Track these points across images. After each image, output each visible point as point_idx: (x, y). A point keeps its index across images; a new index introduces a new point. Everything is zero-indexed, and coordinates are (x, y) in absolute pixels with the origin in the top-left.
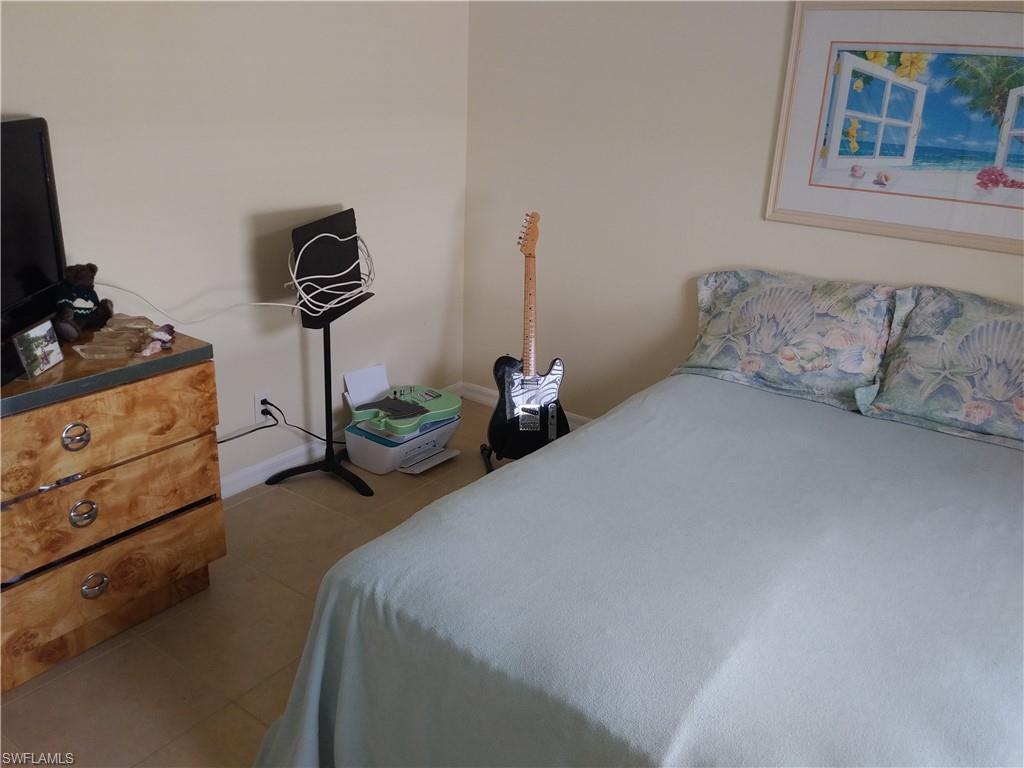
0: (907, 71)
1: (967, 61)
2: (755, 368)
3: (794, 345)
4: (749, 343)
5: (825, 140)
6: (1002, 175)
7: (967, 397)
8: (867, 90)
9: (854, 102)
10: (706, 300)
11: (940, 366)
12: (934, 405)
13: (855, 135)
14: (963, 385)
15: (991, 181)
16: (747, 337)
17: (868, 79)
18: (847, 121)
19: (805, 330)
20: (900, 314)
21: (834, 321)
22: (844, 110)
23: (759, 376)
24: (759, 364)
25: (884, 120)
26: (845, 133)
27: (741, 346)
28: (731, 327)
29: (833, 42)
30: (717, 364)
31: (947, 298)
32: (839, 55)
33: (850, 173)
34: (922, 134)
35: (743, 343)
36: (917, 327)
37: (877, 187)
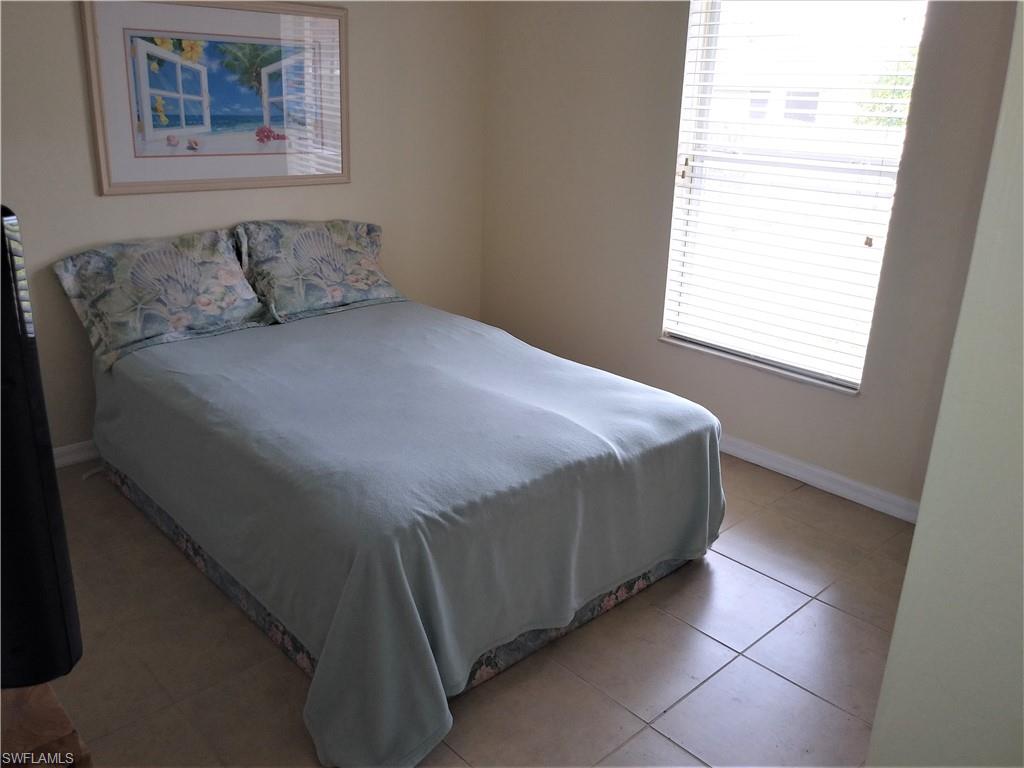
0: (189, 55)
1: (230, 48)
2: (185, 322)
3: (204, 292)
4: (165, 305)
5: (139, 117)
6: (270, 131)
7: (325, 287)
8: (163, 70)
9: (154, 82)
10: (72, 287)
11: (294, 274)
12: (312, 299)
13: (162, 109)
14: (316, 281)
15: (266, 137)
16: (159, 300)
17: (161, 62)
18: (153, 98)
19: (202, 278)
20: (244, 249)
21: (213, 265)
22: (148, 88)
23: (190, 328)
24: (187, 319)
25: (182, 96)
26: (154, 109)
27: (158, 310)
28: (135, 299)
29: (124, 29)
30: (148, 333)
31: (268, 228)
32: (132, 41)
33: (166, 142)
34: (212, 106)
35: (159, 306)
36: (261, 252)
37: (191, 152)
